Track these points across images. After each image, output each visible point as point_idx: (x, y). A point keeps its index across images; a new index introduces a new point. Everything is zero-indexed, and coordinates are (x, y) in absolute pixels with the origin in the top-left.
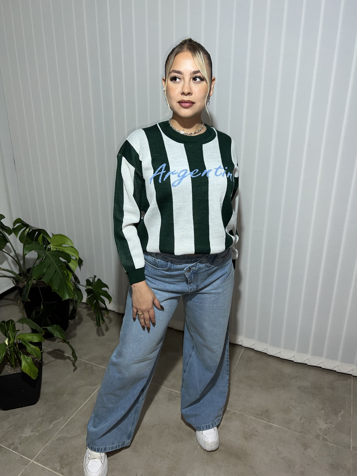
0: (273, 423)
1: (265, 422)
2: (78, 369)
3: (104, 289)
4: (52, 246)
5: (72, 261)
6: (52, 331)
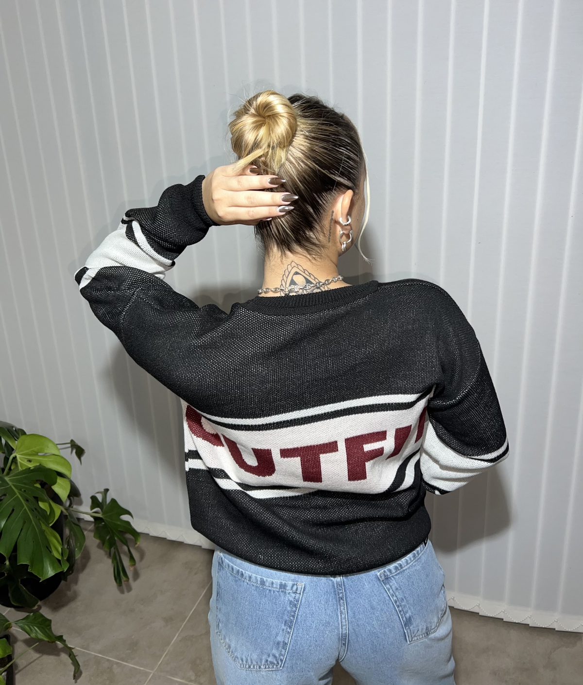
2: (83, 675)
3: (125, 517)
4: (18, 456)
5: (60, 480)
6: (26, 626)
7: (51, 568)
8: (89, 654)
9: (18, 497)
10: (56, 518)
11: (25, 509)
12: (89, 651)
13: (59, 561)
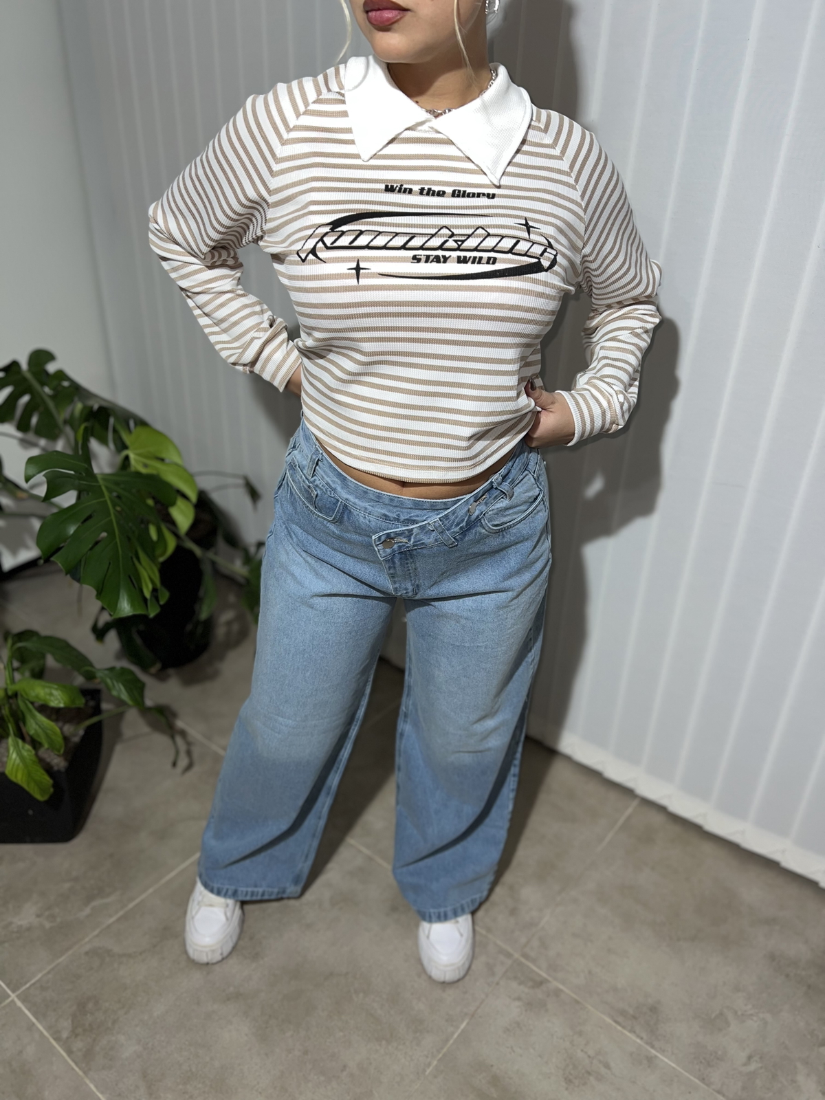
0: (663, 1051)
1: (638, 1041)
2: (195, 769)
4: (132, 456)
5: (180, 502)
7: (128, 605)
8: (209, 747)
9: (106, 501)
10: (169, 552)
11: (111, 520)
12: (210, 743)
13: (145, 600)
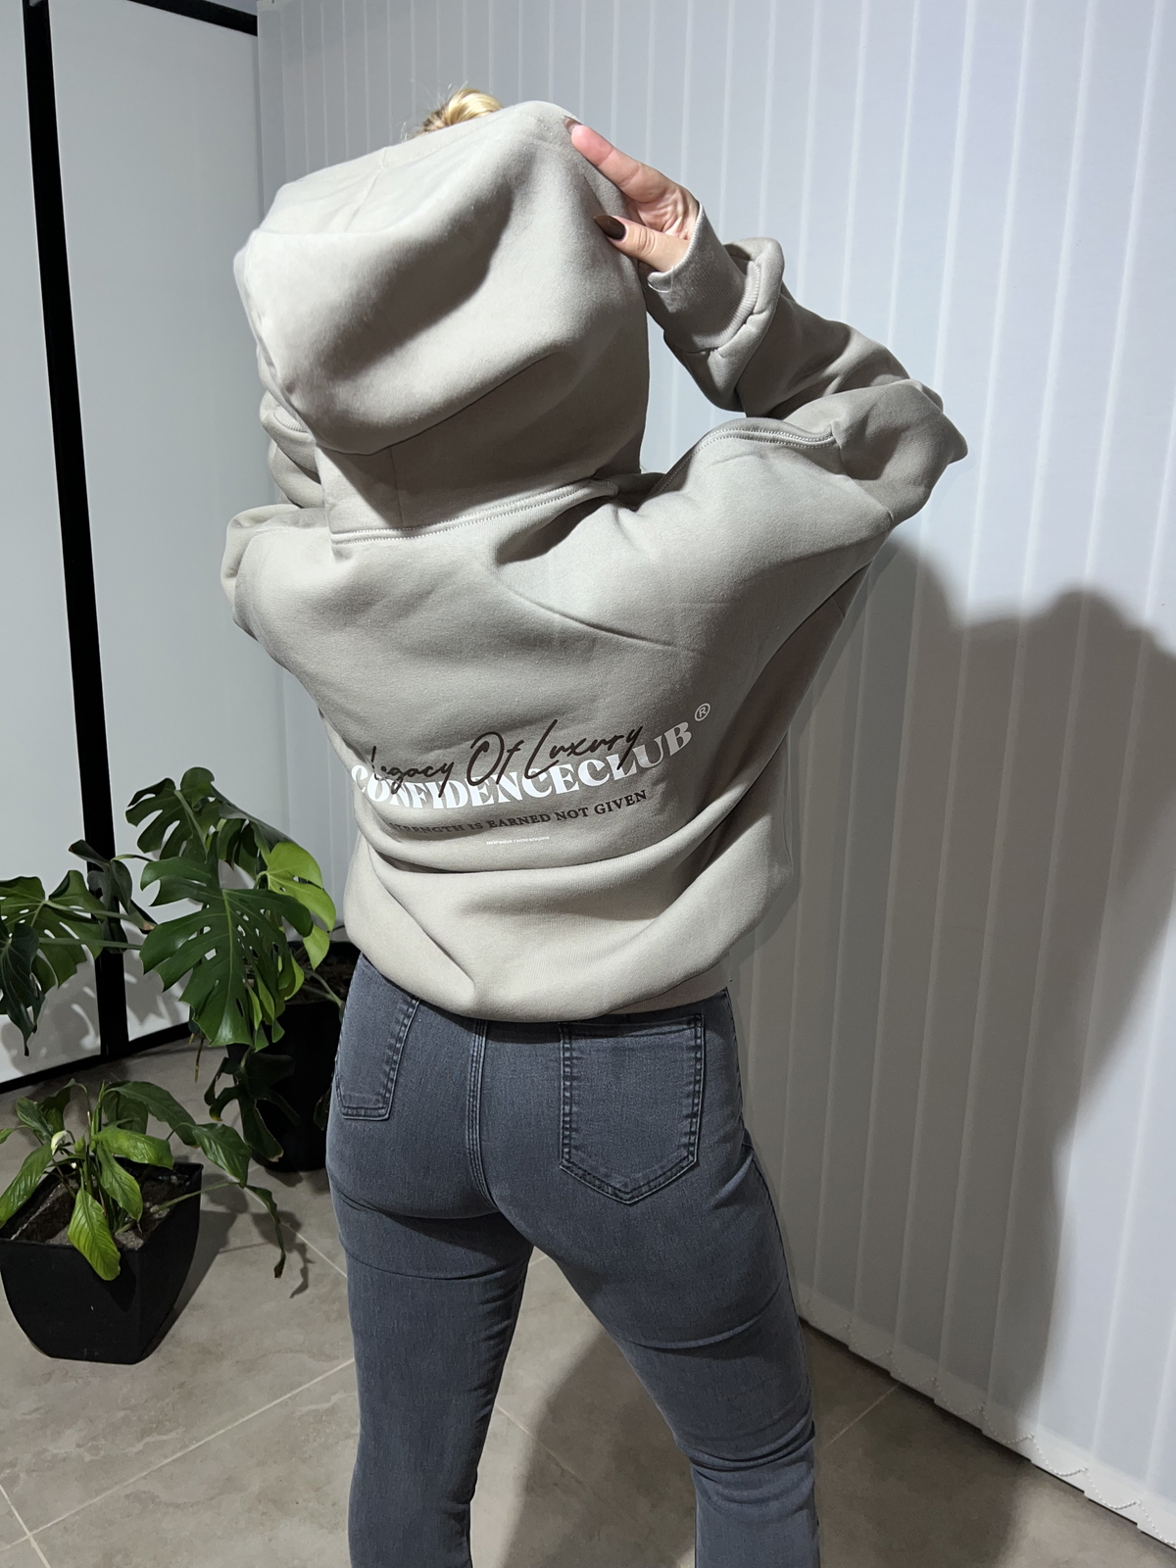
4: (269, 877)
5: (315, 932)
6: (206, 1140)
7: (230, 1032)
8: (331, 1267)
10: (296, 989)
12: (334, 1262)
